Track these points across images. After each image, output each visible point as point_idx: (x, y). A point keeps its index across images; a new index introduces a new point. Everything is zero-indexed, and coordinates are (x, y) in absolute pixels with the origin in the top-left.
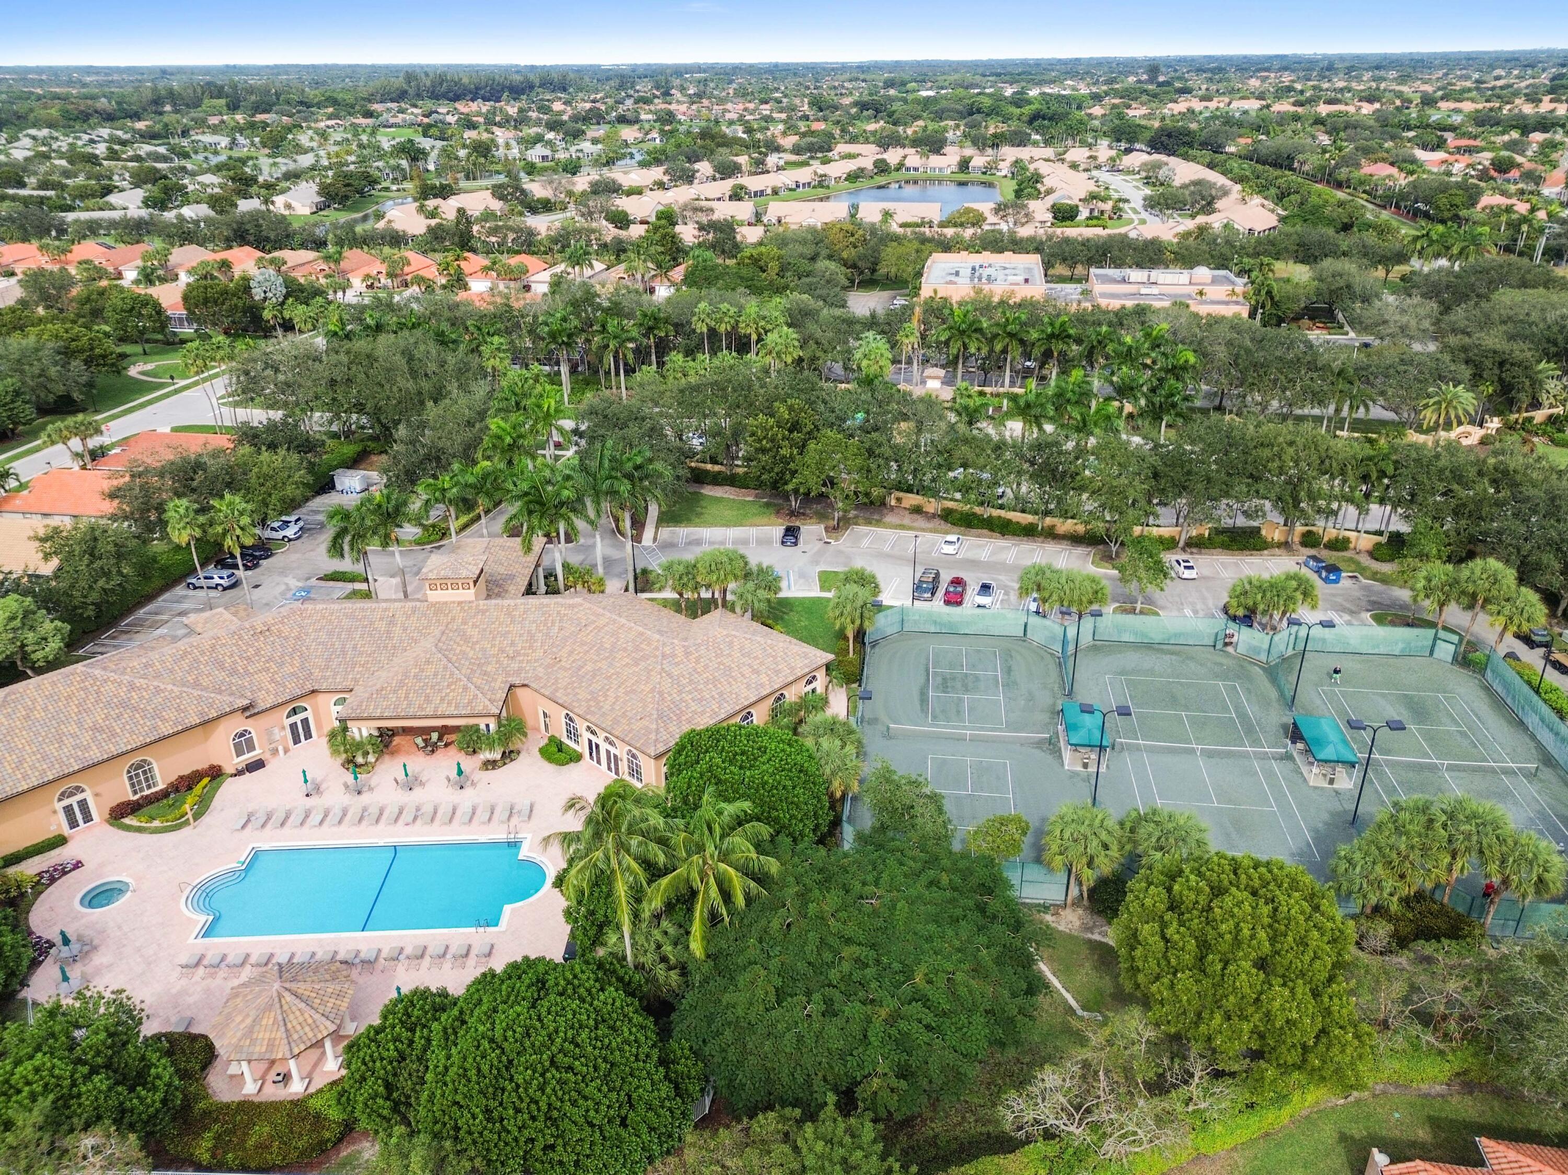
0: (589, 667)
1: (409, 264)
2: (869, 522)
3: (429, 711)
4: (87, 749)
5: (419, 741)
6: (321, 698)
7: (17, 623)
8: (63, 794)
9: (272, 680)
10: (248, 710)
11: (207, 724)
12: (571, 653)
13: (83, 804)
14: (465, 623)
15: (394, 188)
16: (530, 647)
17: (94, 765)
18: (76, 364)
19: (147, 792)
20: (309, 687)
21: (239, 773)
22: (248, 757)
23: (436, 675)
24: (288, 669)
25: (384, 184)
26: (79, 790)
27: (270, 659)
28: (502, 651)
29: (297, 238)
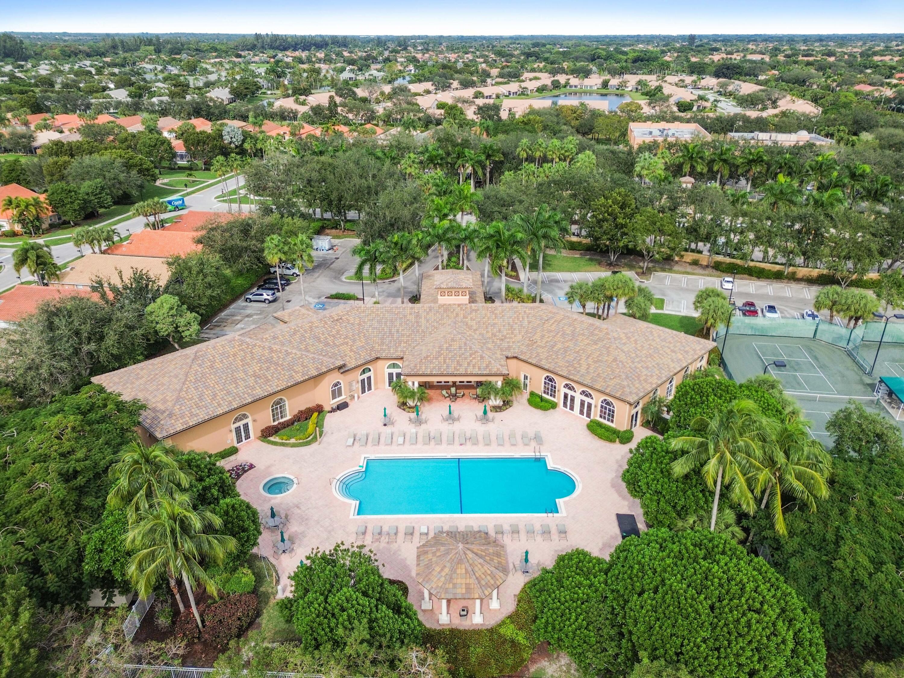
0: (559, 346)
2: (663, 270)
3: (462, 371)
4: (253, 388)
5: (444, 392)
6: (380, 363)
8: (236, 419)
9: (351, 350)
10: (342, 369)
11: (321, 375)
12: (543, 337)
13: (246, 427)
15: (269, 92)
16: (512, 333)
17: (260, 399)
19: (281, 421)
20: (374, 355)
21: (333, 411)
22: (338, 400)
23: (460, 348)
25: (263, 90)
26: (245, 416)
27: (347, 337)
28: (494, 335)
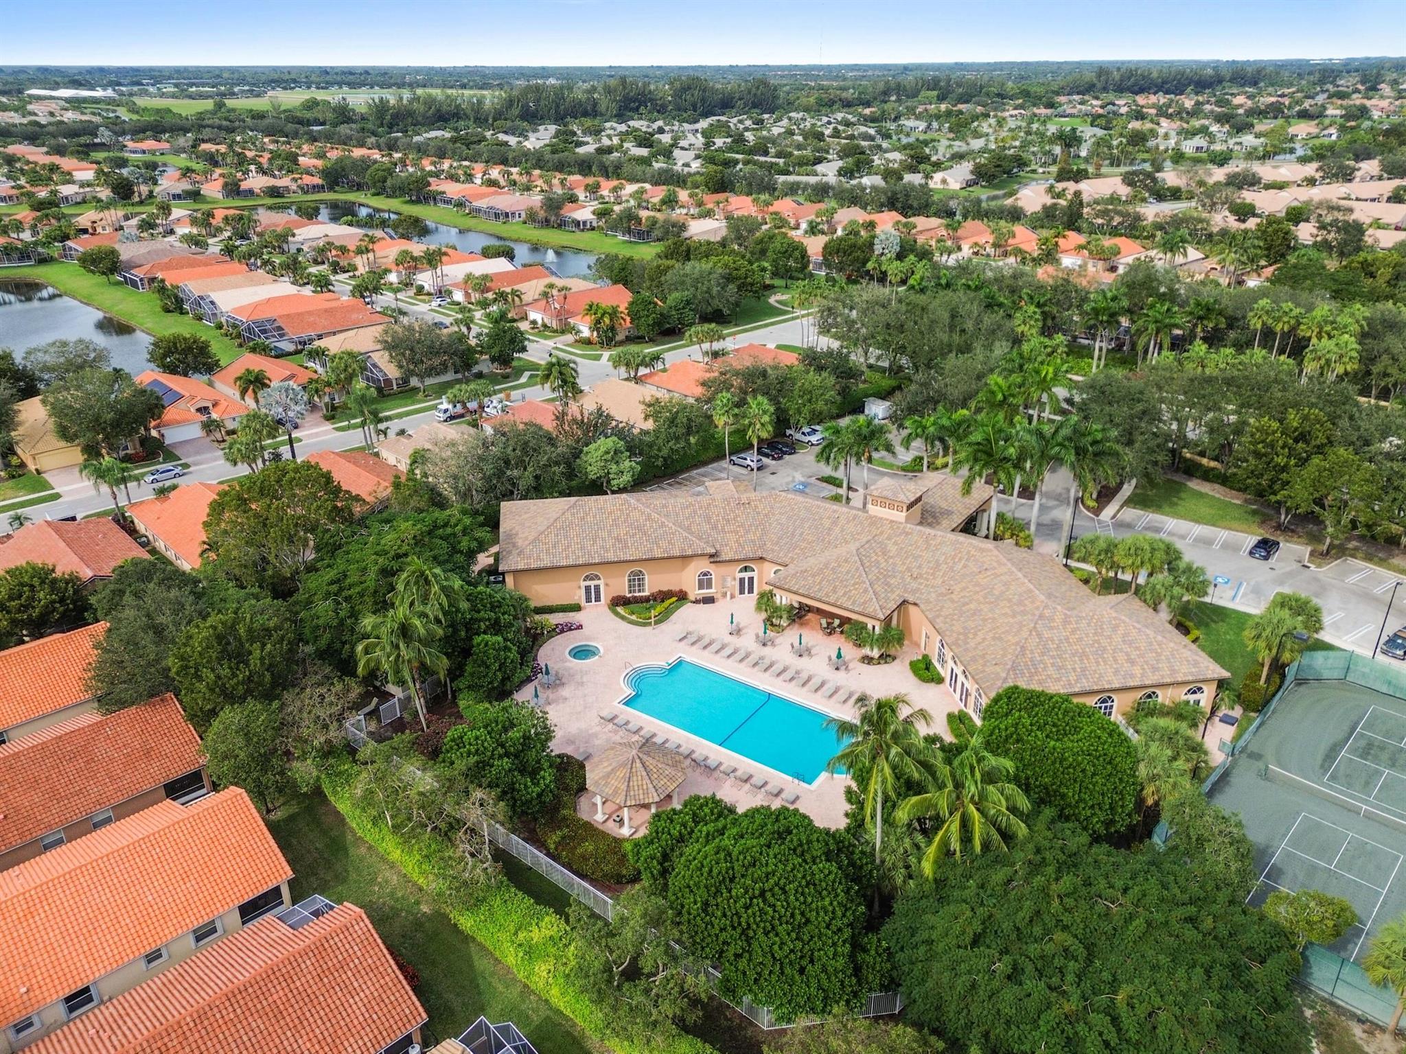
0: (972, 606)
1: (1014, 236)
2: (1369, 558)
3: (832, 600)
4: (607, 551)
5: (824, 622)
6: (766, 565)
7: (609, 457)
8: (587, 577)
9: (737, 541)
10: (714, 557)
11: (685, 558)
12: (964, 589)
13: (597, 588)
14: (889, 538)
15: (1041, 170)
17: (608, 563)
18: (732, 288)
19: (637, 594)
20: (759, 554)
21: (697, 602)
22: (705, 592)
23: (848, 572)
24: (751, 536)
25: (1033, 167)
26: (597, 577)
27: (742, 525)
29: (933, 209)
